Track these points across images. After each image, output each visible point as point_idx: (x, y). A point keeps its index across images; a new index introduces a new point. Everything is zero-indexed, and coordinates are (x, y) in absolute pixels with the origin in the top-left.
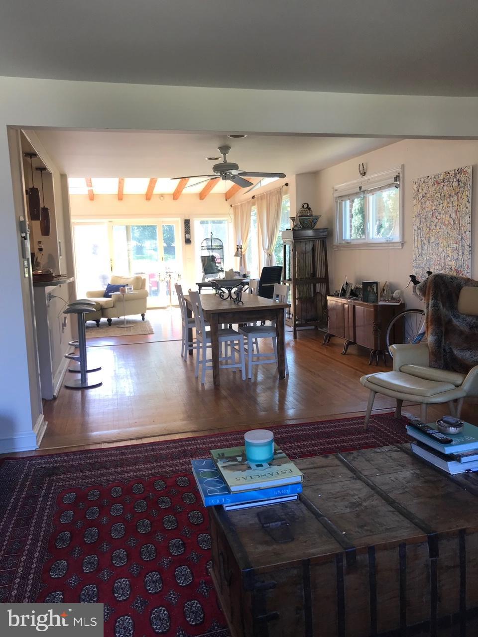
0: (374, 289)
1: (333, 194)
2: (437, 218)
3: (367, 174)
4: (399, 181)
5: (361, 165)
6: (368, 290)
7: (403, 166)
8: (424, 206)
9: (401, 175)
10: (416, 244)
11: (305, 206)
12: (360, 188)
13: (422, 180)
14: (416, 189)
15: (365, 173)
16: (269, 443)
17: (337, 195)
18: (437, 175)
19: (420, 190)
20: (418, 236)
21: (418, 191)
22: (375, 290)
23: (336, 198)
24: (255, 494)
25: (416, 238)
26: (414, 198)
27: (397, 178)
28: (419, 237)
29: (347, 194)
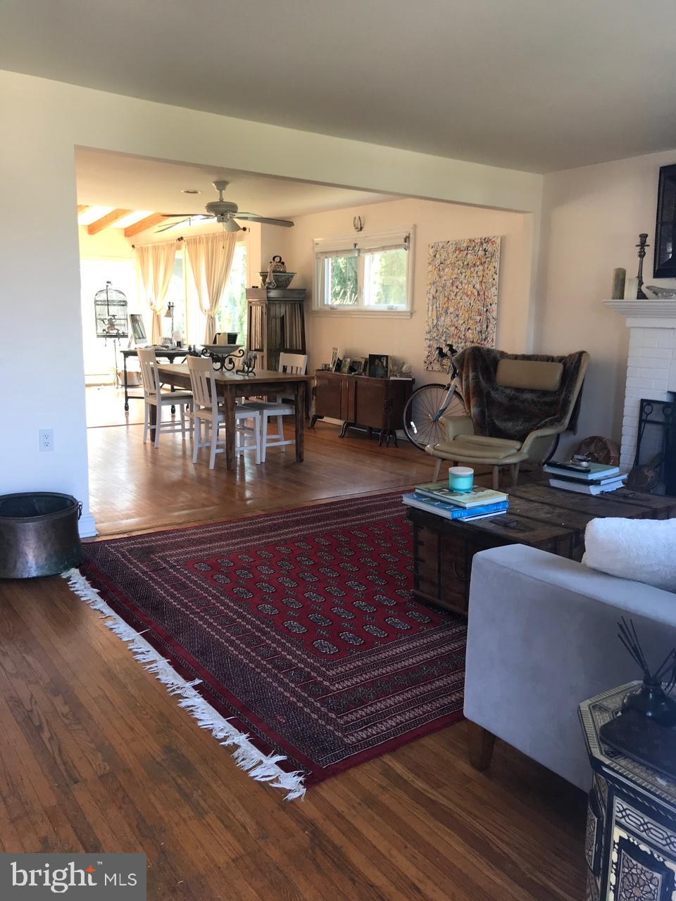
0: (382, 363)
1: (313, 248)
2: (457, 287)
3: (363, 229)
4: (409, 242)
5: (357, 218)
6: (376, 363)
7: (415, 227)
8: (442, 273)
9: (411, 236)
10: (430, 315)
11: (277, 259)
12: (355, 245)
13: (441, 245)
14: (433, 255)
15: (361, 228)
16: (470, 476)
17: (318, 249)
18: (459, 242)
19: (437, 256)
20: (433, 305)
21: (435, 256)
22: (385, 364)
23: (317, 254)
24: (480, 509)
25: (430, 308)
26: (430, 264)
27: (407, 239)
28: (435, 307)
29: (335, 250)
